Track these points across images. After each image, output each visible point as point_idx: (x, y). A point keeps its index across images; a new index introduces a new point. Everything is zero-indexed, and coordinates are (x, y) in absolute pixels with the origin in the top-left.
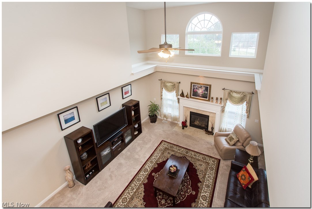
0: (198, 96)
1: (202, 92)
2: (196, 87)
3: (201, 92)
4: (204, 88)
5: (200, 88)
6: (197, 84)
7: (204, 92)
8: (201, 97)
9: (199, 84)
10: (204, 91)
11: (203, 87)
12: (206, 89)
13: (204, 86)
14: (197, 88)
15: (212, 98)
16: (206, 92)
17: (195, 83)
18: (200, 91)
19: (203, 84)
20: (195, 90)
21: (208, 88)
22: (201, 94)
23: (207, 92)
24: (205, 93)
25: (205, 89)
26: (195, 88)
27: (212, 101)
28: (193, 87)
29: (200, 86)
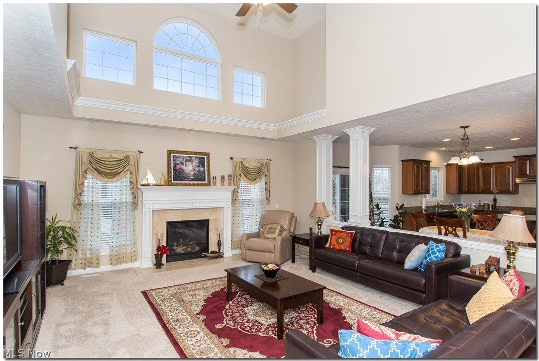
0: (186, 178)
1: (194, 170)
2: (181, 159)
3: (191, 169)
4: (197, 161)
5: (189, 161)
6: (182, 152)
7: (198, 169)
8: (193, 180)
9: (186, 153)
10: (197, 167)
11: (194, 159)
12: (202, 162)
13: (196, 157)
14: (182, 163)
15: (215, 178)
16: (202, 169)
17: (178, 152)
18: (189, 168)
19: (195, 153)
20: (178, 167)
21: (203, 159)
22: (192, 173)
23: (204, 167)
24: (199, 171)
25: (199, 163)
26: (178, 162)
27: (215, 184)
28: (174, 160)
29: (188, 157)
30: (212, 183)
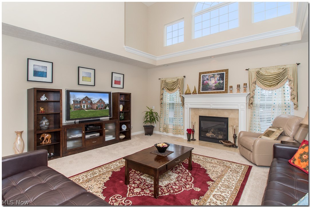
0: (210, 89)
1: (216, 83)
2: (207, 77)
3: (213, 83)
4: (218, 76)
5: (213, 77)
6: (208, 72)
7: (218, 82)
8: (214, 90)
9: (211, 72)
10: (218, 80)
11: (216, 76)
12: (222, 77)
13: (217, 74)
14: (208, 79)
15: (231, 87)
16: (221, 82)
17: (206, 73)
18: (212, 82)
19: (217, 71)
20: (205, 82)
21: (223, 75)
22: (214, 85)
23: (223, 80)
24: (219, 83)
25: (220, 77)
26: (205, 79)
27: (231, 91)
28: (203, 78)
29: (212, 75)
30: (229, 91)
